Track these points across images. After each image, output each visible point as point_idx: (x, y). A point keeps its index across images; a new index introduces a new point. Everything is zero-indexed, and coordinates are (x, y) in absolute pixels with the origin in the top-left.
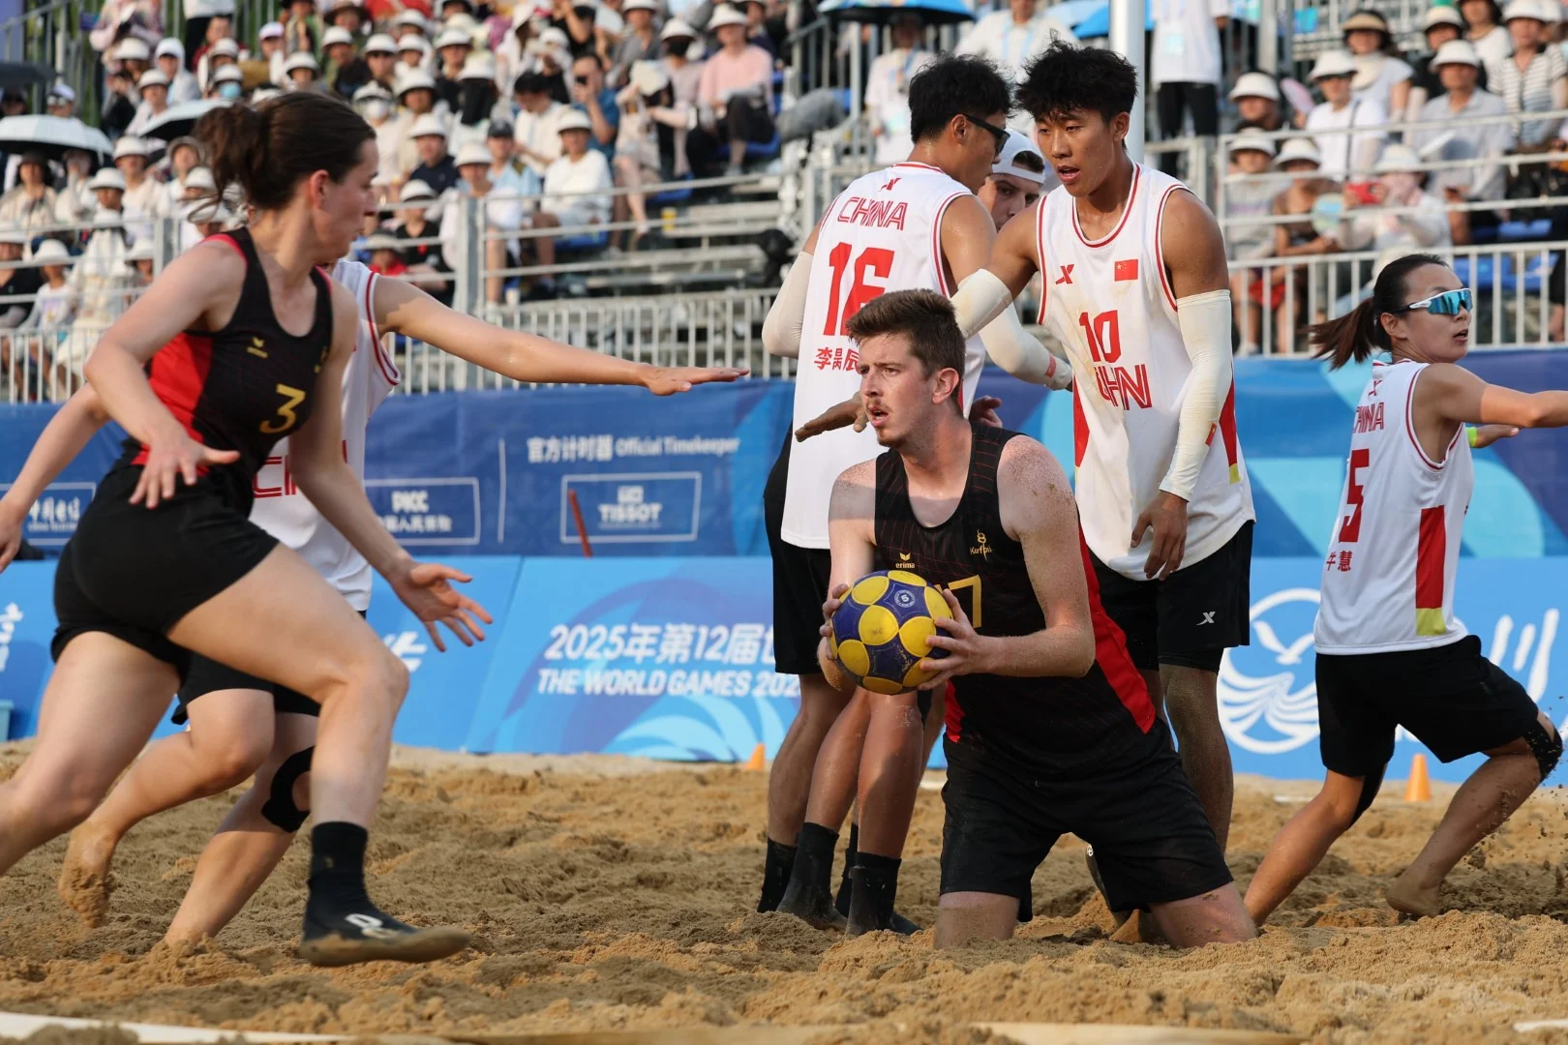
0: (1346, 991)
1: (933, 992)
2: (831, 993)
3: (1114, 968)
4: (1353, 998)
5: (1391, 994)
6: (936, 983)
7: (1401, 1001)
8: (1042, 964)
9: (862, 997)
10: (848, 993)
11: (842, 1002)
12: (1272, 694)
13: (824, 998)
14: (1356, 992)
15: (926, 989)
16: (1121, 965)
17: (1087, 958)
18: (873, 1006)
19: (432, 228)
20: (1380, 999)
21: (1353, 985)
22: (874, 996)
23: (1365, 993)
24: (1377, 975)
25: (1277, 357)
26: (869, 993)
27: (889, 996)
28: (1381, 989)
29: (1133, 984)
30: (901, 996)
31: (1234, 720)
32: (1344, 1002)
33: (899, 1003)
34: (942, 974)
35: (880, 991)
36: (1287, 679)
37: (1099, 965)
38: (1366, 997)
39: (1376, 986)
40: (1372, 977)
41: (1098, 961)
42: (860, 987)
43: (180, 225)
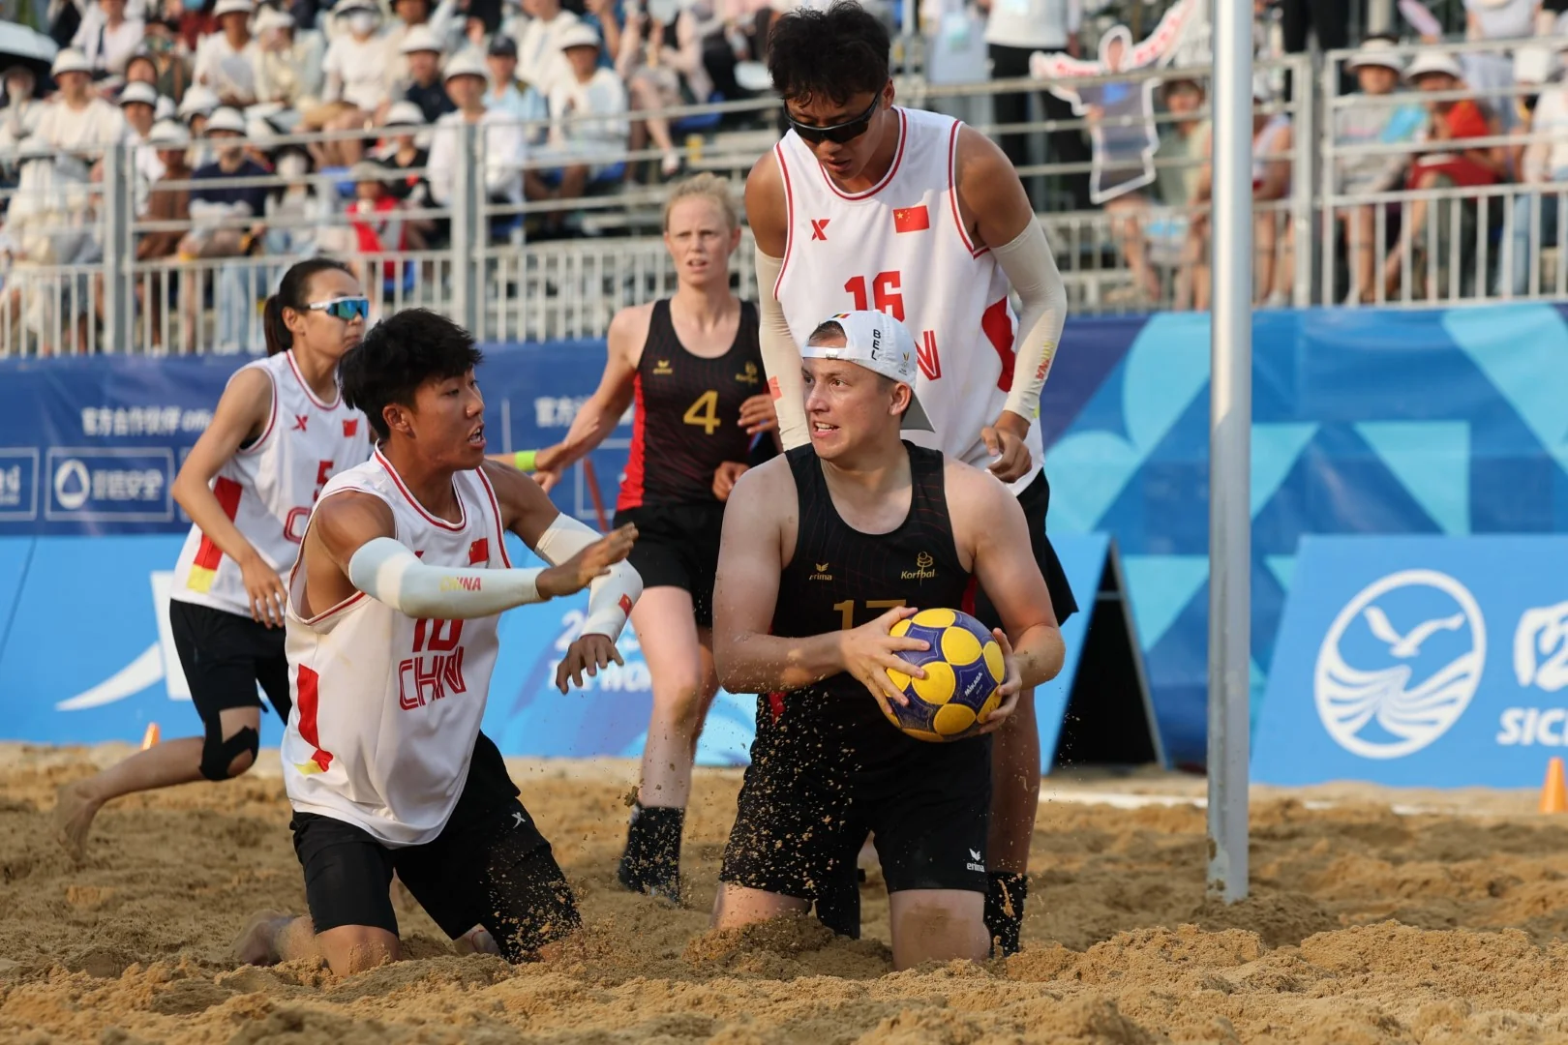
0: (1492, 1021)
1: (1019, 1020)
2: (905, 1021)
3: (1224, 994)
4: (1500, 1028)
5: (1543, 1025)
6: (1022, 1011)
7: (1555, 1032)
8: (1142, 990)
9: (940, 1026)
10: (924, 1021)
11: (917, 1031)
12: (1385, 691)
13: (896, 1026)
14: (1504, 1023)
15: (1011, 1018)
16: (1231, 992)
17: (1192, 984)
18: (952, 1036)
19: (421, 157)
20: (1531, 1030)
21: (1501, 1013)
22: (953, 1024)
23: (1514, 1024)
24: (1523, 1003)
25: (1394, 306)
26: (947, 1022)
27: (970, 1024)
28: (1531, 1018)
29: (1245, 1013)
30: (983, 1025)
31: (1343, 720)
32: (1490, 1033)
33: (982, 1033)
34: (1028, 1002)
35: (959, 1020)
36: (1403, 673)
37: (1206, 991)
38: (1515, 1028)
39: (1526, 1015)
40: (1519, 1006)
41: (1204, 987)
42: (937, 1015)
43: (134, 154)
